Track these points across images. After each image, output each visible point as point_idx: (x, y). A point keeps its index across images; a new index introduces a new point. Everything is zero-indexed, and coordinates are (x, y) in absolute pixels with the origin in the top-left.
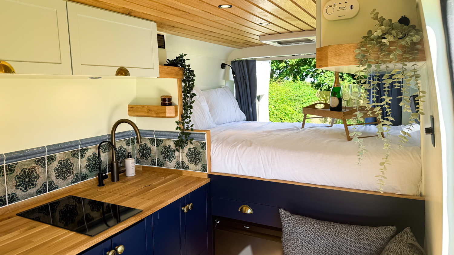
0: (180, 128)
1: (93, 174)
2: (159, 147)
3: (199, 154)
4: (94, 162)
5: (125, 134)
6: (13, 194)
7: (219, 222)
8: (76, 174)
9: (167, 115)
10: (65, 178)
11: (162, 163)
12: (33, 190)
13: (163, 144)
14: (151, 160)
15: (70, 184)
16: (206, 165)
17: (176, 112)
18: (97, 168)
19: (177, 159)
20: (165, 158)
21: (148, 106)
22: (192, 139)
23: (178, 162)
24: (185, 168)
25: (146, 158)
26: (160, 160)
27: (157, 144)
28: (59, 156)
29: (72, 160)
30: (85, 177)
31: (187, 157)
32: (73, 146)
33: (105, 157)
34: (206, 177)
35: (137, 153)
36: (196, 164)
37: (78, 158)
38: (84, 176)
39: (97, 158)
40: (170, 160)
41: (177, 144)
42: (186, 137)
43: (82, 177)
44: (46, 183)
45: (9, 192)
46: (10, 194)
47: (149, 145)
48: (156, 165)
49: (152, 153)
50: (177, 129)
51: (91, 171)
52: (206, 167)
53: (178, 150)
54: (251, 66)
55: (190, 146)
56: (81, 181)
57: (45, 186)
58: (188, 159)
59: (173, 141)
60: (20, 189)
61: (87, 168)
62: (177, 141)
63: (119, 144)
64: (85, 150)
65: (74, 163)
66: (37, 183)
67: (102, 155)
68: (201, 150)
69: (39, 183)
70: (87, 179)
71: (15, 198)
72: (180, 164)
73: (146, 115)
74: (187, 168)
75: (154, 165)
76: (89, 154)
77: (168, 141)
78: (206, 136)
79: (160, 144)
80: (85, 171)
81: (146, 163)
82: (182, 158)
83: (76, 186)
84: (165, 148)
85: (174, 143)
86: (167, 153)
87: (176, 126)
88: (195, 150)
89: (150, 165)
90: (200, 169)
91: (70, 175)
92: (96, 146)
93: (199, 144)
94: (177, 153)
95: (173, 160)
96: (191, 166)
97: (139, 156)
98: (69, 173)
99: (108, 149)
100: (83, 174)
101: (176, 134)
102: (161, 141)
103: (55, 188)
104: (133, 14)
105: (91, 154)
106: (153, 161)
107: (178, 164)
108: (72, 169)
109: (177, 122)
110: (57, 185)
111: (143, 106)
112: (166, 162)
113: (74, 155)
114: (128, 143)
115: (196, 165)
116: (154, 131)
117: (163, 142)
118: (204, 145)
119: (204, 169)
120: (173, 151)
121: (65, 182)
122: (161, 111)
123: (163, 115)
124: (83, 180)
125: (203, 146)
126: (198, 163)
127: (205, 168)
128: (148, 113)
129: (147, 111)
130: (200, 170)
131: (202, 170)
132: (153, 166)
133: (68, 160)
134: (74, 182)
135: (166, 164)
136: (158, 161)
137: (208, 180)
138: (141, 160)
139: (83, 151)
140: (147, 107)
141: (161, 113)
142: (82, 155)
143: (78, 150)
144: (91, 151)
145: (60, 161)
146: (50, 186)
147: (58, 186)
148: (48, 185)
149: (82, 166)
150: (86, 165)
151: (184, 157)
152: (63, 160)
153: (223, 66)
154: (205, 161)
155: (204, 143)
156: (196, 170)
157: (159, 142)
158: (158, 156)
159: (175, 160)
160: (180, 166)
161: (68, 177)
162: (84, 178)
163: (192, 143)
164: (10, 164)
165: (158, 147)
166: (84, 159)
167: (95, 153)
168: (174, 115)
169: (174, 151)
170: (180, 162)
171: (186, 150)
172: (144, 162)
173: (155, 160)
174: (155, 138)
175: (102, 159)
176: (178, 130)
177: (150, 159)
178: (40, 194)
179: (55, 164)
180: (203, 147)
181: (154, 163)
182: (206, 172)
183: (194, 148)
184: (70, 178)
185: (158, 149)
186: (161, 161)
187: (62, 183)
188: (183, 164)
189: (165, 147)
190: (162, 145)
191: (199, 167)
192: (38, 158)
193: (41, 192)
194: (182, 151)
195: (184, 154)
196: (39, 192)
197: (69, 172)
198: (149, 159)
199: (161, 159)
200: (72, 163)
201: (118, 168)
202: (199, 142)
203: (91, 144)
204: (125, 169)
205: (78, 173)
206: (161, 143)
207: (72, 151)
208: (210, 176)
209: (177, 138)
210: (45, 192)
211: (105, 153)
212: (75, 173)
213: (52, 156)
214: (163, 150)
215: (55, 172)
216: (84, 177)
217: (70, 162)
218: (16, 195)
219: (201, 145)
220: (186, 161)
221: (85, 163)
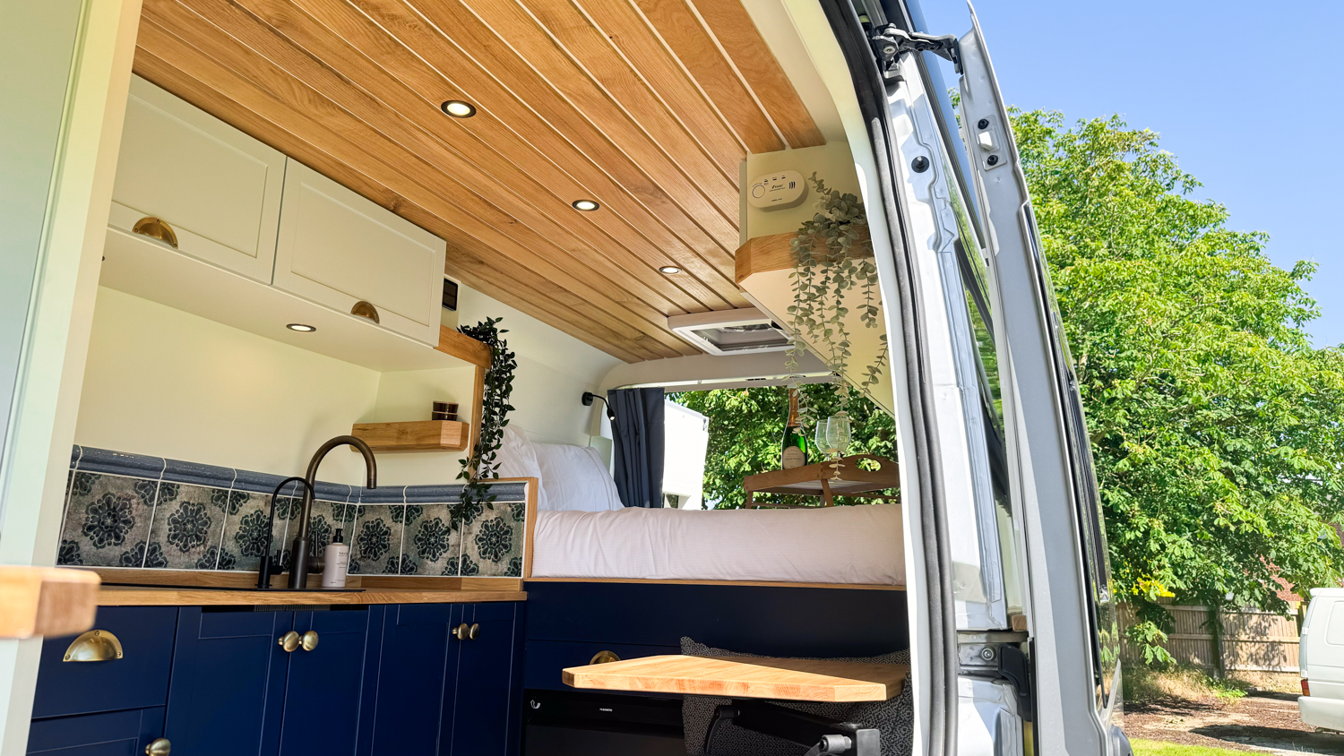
0: (466, 475)
1: (247, 561)
2: (412, 526)
3: (507, 532)
4: (255, 534)
5: (335, 489)
6: (72, 542)
7: (539, 705)
8: (211, 547)
9: (444, 441)
10: (185, 549)
11: (414, 564)
12: (114, 551)
13: (424, 516)
14: (386, 561)
15: (192, 568)
16: (521, 558)
17: (464, 436)
18: (258, 550)
19: (453, 552)
20: (423, 552)
21: (400, 423)
22: (493, 498)
23: (453, 558)
24: (470, 572)
25: (375, 556)
26: (410, 558)
27: (407, 519)
28: (187, 491)
29: (213, 511)
30: (230, 562)
31: (477, 544)
32: (219, 478)
33: (282, 530)
34: (518, 587)
35: (354, 546)
36: (497, 559)
37: (224, 511)
38: (227, 558)
39: (265, 527)
40: (434, 556)
41: (455, 513)
42: (479, 494)
43: (222, 559)
44: (145, 543)
45: (68, 535)
46: (69, 541)
47: (388, 522)
48: (397, 573)
49: (393, 541)
50: (460, 477)
51: (245, 553)
52: (521, 564)
53: (455, 527)
54: (651, 401)
55: (489, 516)
56: (218, 568)
57: (142, 549)
58: (479, 548)
59: (448, 506)
60: (89, 537)
61: (238, 542)
62: (458, 507)
63: (321, 511)
64: (243, 496)
65: (212, 520)
66: (126, 536)
67: (276, 521)
68: (513, 524)
69: (131, 538)
70: (233, 568)
71: (74, 553)
72: (457, 564)
73: (393, 443)
74: (475, 570)
75: (393, 573)
76: (248, 509)
77: (436, 510)
78: (527, 489)
79: (414, 518)
80: (233, 548)
81: (373, 568)
82: (466, 548)
83: (205, 574)
84: (426, 527)
85: (451, 511)
86: (430, 540)
87: (459, 468)
88: (498, 523)
89: (384, 572)
90: (506, 570)
91: (198, 545)
92: (267, 496)
93: (509, 509)
94: (453, 538)
95: (441, 555)
96: (486, 565)
97: (359, 552)
98: (198, 538)
99: (292, 514)
100: (227, 554)
101: (457, 490)
102: (418, 510)
103: (160, 564)
104: (402, 211)
105: (253, 512)
106: (392, 563)
107: (452, 564)
108: (206, 532)
109: (462, 462)
110: (165, 558)
111: (388, 424)
112: (425, 560)
113: (220, 497)
114: (337, 515)
115: (496, 562)
116: (403, 487)
117: (424, 511)
118: (521, 511)
119: (515, 568)
120: (445, 533)
121: (184, 558)
122: (431, 433)
123: (432, 441)
124: (224, 569)
125: (519, 512)
126: (503, 555)
127: (517, 568)
128: (398, 438)
129: (396, 435)
130: (506, 574)
131: (509, 572)
132: (390, 575)
133: (202, 506)
134: (203, 566)
135: (423, 565)
136: (404, 560)
137: (523, 596)
138: (362, 563)
139: (239, 498)
140: (397, 426)
141: (429, 436)
142: (234, 508)
143: (227, 492)
144: (255, 504)
145: (185, 502)
146: (151, 555)
147: (167, 562)
148: (148, 550)
149: (228, 534)
150: (238, 533)
151: (469, 545)
152: (191, 502)
153: (587, 398)
154: (520, 548)
155: (522, 506)
156: (495, 575)
157: (414, 511)
158: (407, 548)
159: (446, 555)
160: (457, 569)
161: (193, 547)
162: (226, 565)
163: (490, 507)
164: (85, 473)
165: (408, 525)
166: (237, 518)
167: (262, 513)
168: (457, 442)
169: (448, 531)
170: (458, 558)
171: (476, 527)
172: (369, 565)
173: (398, 558)
174: (405, 504)
175: (275, 532)
176: (463, 481)
177: (384, 557)
178: (126, 566)
179: (174, 507)
180: (518, 515)
181: (394, 567)
182: (520, 576)
183: (496, 519)
184: (198, 552)
185: (407, 531)
186: (410, 561)
187: (177, 557)
188: (464, 561)
189: (425, 525)
190: (419, 520)
191: (504, 565)
192: (143, 481)
193: (131, 562)
194: (466, 531)
195: (471, 538)
196: (126, 560)
197: (197, 536)
198: (382, 557)
199: (413, 556)
200: (209, 518)
201: (308, 559)
202: (509, 505)
203: (258, 487)
204: (322, 564)
205: (215, 547)
206: (418, 516)
207: (214, 490)
208: (527, 586)
209: (458, 498)
210: (137, 566)
211: (283, 519)
212: (209, 544)
213: (173, 485)
214: (420, 531)
215: (169, 524)
216: (227, 563)
217: (206, 514)
218: (78, 548)
219: (513, 510)
220: (474, 553)
221: (236, 529)
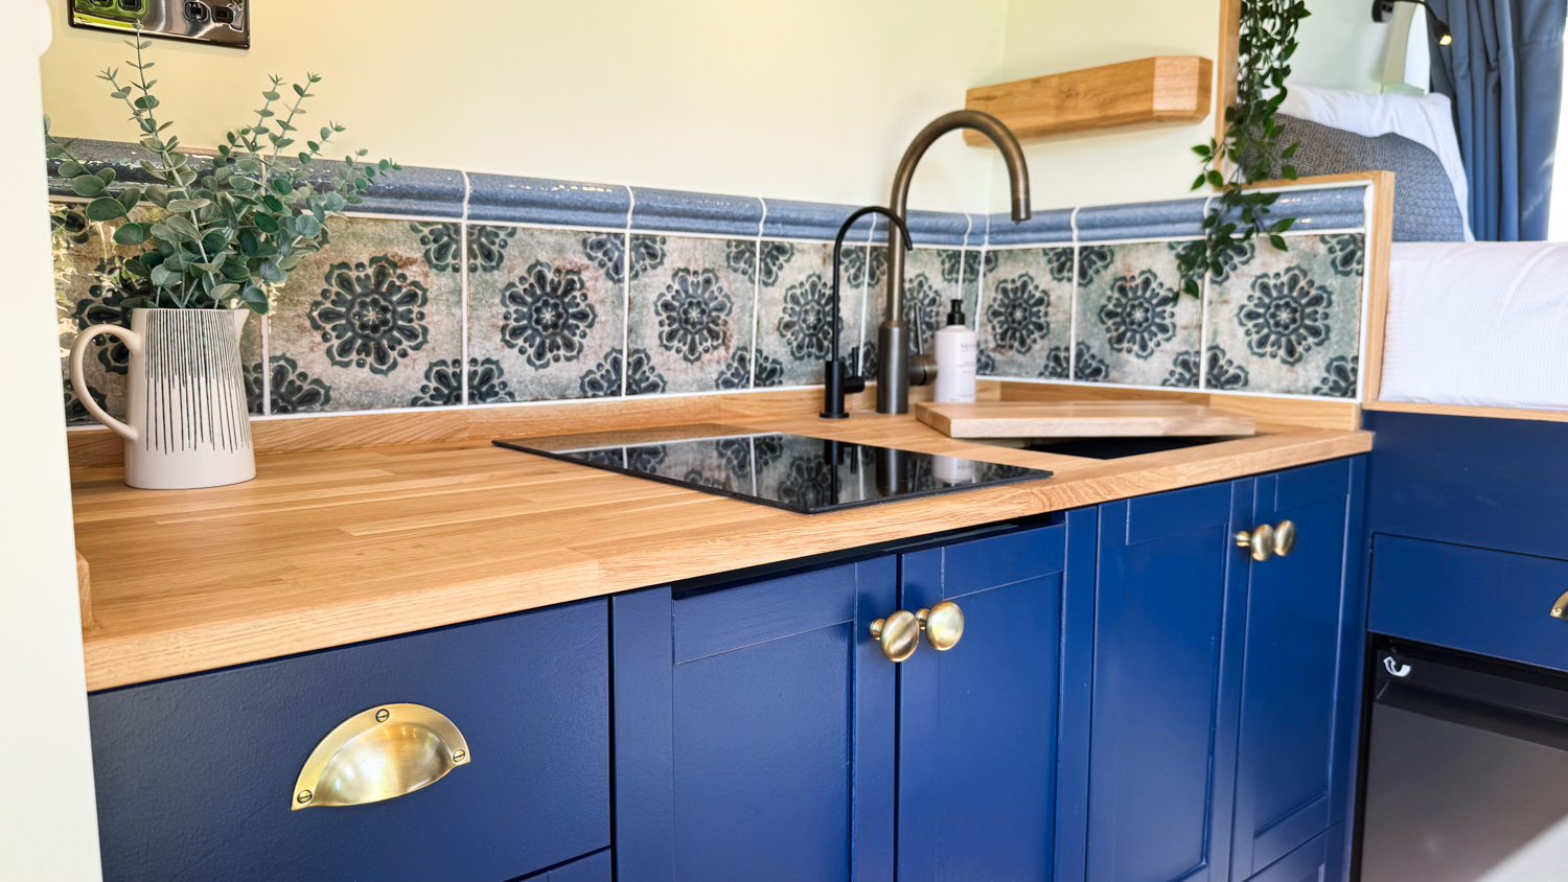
0: (1215, 177)
1: (803, 368)
2: (1093, 287)
3: (1317, 301)
4: (812, 319)
5: (942, 222)
6: (488, 361)
7: (1405, 670)
8: (738, 349)
9: (1161, 104)
10: (692, 355)
11: (1101, 361)
12: (567, 371)
13: (1117, 268)
14: (1045, 353)
15: (710, 388)
16: (1355, 359)
17: (1204, 90)
18: (820, 347)
19: (1186, 341)
20: (1120, 339)
21: (1061, 76)
22: (1286, 224)
23: (1187, 353)
24: (1228, 382)
25: (1023, 343)
26: (1093, 351)
27: (1083, 273)
28: (683, 248)
29: (730, 283)
30: (773, 372)
31: (1242, 324)
32: (734, 219)
33: (858, 309)
34: (1353, 421)
35: (982, 325)
36: (1292, 356)
37: (752, 281)
38: (769, 366)
39: (827, 303)
40: (1144, 347)
41: (1190, 259)
42: (1247, 216)
43: (761, 369)
44: (620, 352)
45: (477, 350)
46: (480, 359)
47: (1043, 279)
48: (1067, 376)
49: (1055, 318)
50: (1200, 182)
51: (798, 353)
52: (1355, 371)
53: (1192, 290)
55: (1267, 263)
56: (756, 385)
57: (616, 363)
58: (1248, 333)
59: (1171, 246)
60: (516, 349)
61: (783, 336)
62: (1198, 247)
63: (923, 267)
64: (780, 249)
65: (733, 299)
66: (584, 341)
67: (845, 291)
68: (1333, 282)
69: (596, 344)
70: (780, 383)
71: (495, 381)
72: (1197, 365)
73: (1048, 119)
74: (1238, 380)
75: (1060, 376)
76: (794, 273)
77: (1143, 253)
78: (1372, 199)
79: (1097, 272)
80: (776, 348)
81: (1020, 366)
82: (1215, 333)
83: (733, 398)
84: (1122, 290)
85: (1179, 256)
86: (1133, 315)
87: (1196, 166)
88: (1294, 281)
89: (1041, 374)
90: (1317, 383)
91: (715, 348)
92: (825, 246)
93: (1322, 249)
94: (1185, 310)
95: (1158, 344)
96: (1267, 372)
97: (991, 338)
98: (714, 335)
99: (872, 275)
100: (766, 358)
101: (1190, 210)
102: (1104, 255)
103: (653, 388)
105: (803, 278)
106: (1057, 359)
107: (1186, 364)
108: (726, 323)
109: (1201, 150)
110: (660, 376)
111: (1036, 81)
112: (1124, 355)
113: (740, 254)
114: (950, 273)
115: (1292, 364)
116: (1070, 211)
117: (1118, 257)
118: (1353, 253)
119: (1342, 379)
120: (1165, 301)
121: (694, 372)
122: (1130, 89)
123: (1136, 107)
124: (765, 385)
125: (1349, 254)
126: (1308, 349)
127: (1346, 379)
128: (1059, 108)
129: (1053, 102)
130: (1316, 391)
131: (1325, 389)
132: (1054, 381)
133: (710, 275)
134: (728, 384)
135: (1119, 365)
136: (1079, 355)
137: (1364, 442)
138: (997, 357)
139: (776, 252)
140: (1055, 82)
141: (1127, 97)
142: (769, 273)
143: (753, 244)
144: (807, 262)
145: (679, 270)
146: (635, 372)
147: (665, 383)
148: (629, 364)
149: (764, 322)
150: (782, 319)
151: (1223, 327)
152: (691, 269)
154: (1354, 336)
155: (1357, 242)
156: (1289, 392)
157: (1094, 260)
158: (1081, 328)
159: (1175, 346)
160: (1197, 375)
161: (706, 351)
162: (768, 378)
163: (1279, 244)
164: (484, 227)
165: (1085, 286)
166: (777, 292)
167: (819, 277)
168: (1188, 103)
169: (1175, 298)
170: (1198, 353)
171: (1240, 287)
172: (1011, 362)
173: (1067, 349)
174: (1076, 245)
175: (845, 312)
176: (1208, 191)
177: (1041, 347)
178: (594, 396)
179: (659, 282)
180: (1347, 260)
181: (1060, 365)
182: (1354, 395)
183: (1288, 270)
184: (716, 361)
185: (1084, 299)
186: (1093, 357)
187: (681, 371)
188: (1214, 361)
189: (1122, 285)
190: (1108, 275)
191: (1313, 368)
192: (597, 233)
193: (600, 387)
194: (1215, 297)
195: (1228, 312)
196: (591, 386)
197: (710, 331)
198: (1036, 347)
199: (1098, 345)
200: (727, 296)
201: (907, 359)
202: (1323, 239)
203: (808, 230)
204: (933, 368)
205: (745, 349)
206: (1106, 267)
207: (729, 241)
208: (1371, 419)
209: (1197, 226)
210: (613, 394)
211: (857, 286)
212: (734, 343)
213: (653, 239)
214: (1109, 299)
215: (657, 313)
216: (769, 374)
217: (720, 289)
218: (501, 372)
219: (1331, 250)
220: (1236, 346)
221: (777, 313)
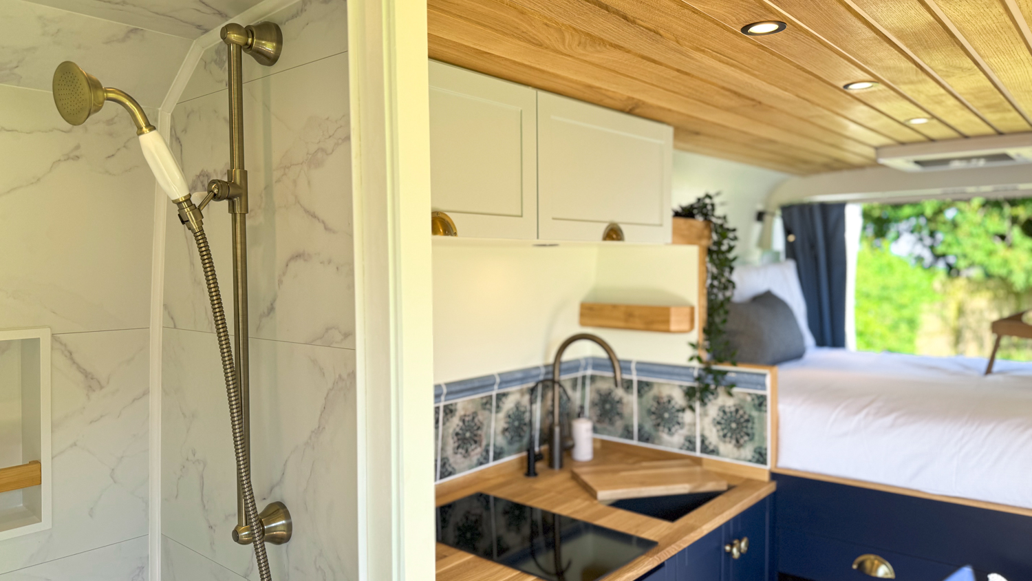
0: (699, 359)
1: (513, 448)
2: (644, 399)
3: (747, 421)
4: (516, 424)
9: (673, 328)
10: (467, 455)
11: (651, 434)
13: (655, 391)
14: (622, 427)
15: (474, 467)
16: (766, 449)
17: (692, 319)
18: (520, 436)
19: (690, 430)
20: (658, 425)
21: (628, 306)
22: (733, 385)
23: (690, 436)
24: (710, 452)
25: (610, 420)
27: (639, 391)
28: (463, 405)
29: (482, 416)
30: (500, 453)
31: (715, 426)
32: (485, 386)
34: (766, 478)
37: (491, 413)
38: (498, 450)
40: (670, 430)
41: (690, 393)
42: (715, 379)
43: (495, 452)
44: (437, 461)
47: (619, 392)
48: (633, 440)
49: (626, 411)
50: (691, 359)
51: (511, 442)
52: (766, 453)
53: (692, 409)
54: (833, 216)
55: (725, 401)
56: (493, 461)
58: (718, 431)
59: (681, 386)
61: (504, 435)
62: (691, 388)
64: (503, 395)
65: (484, 423)
68: (755, 413)
70: (504, 457)
72: (695, 442)
74: (714, 452)
75: (630, 439)
76: (509, 404)
77: (668, 387)
78: (768, 381)
79: (646, 392)
80: (502, 441)
81: (610, 432)
82: (703, 429)
83: (483, 471)
84: (658, 403)
85: (684, 391)
86: (662, 415)
87: (690, 352)
88: (737, 411)
89: (621, 437)
90: (750, 457)
91: (476, 448)
93: (749, 399)
94: (687, 417)
95: (677, 430)
96: (727, 448)
99: (542, 396)
100: (498, 447)
101: (688, 371)
102: (648, 384)
103: (450, 473)
105: (513, 405)
106: (627, 430)
107: (690, 441)
108: (480, 435)
109: (693, 345)
110: (453, 468)
111: (615, 305)
112: (661, 432)
113: (488, 402)
115: (738, 447)
116: (632, 361)
117: (655, 387)
118: (762, 402)
120: (678, 411)
121: (467, 462)
122: (661, 319)
123: (662, 327)
124: (497, 460)
126: (745, 442)
127: (762, 457)
128: (626, 320)
129: (624, 317)
130: (750, 461)
131: (754, 460)
132: (627, 441)
133: (475, 414)
134: (481, 464)
135: (659, 438)
136: (640, 430)
137: (770, 488)
139: (501, 397)
140: (624, 308)
141: (658, 321)
142: (498, 407)
143: (492, 395)
144: (514, 398)
145: (462, 416)
147: (455, 470)
149: (497, 430)
150: (504, 427)
151: (707, 426)
152: (467, 414)
153: (760, 216)
154: (764, 439)
155: (763, 397)
156: (738, 460)
157: (643, 387)
158: (641, 418)
159: (684, 432)
160: (695, 447)
161: (472, 451)
162: (498, 456)
163: (730, 394)
165: (640, 397)
166: (502, 415)
167: (520, 403)
168: (686, 326)
169: (683, 410)
170: (695, 437)
171: (713, 410)
172: (605, 429)
173: (633, 425)
174: (635, 378)
176: (695, 363)
179: (455, 422)
180: (760, 405)
181: (630, 433)
182: (766, 465)
183: (734, 405)
184: (476, 452)
185: (640, 404)
186: (646, 431)
187: (462, 463)
188: (703, 442)
189: (658, 400)
190: (651, 395)
191: (748, 451)
194: (702, 413)
195: (708, 420)
197: (474, 441)
198: (617, 424)
199: (648, 427)
200: (481, 422)
201: (562, 439)
202: (750, 394)
203: (515, 384)
204: (573, 442)
205: (488, 445)
206: (650, 391)
207: (482, 397)
208: (774, 476)
209: (692, 379)
212: (484, 443)
213: (452, 405)
214: (652, 405)
215: (453, 438)
217: (479, 420)
219: (753, 400)
220: (713, 436)
221: (502, 424)
